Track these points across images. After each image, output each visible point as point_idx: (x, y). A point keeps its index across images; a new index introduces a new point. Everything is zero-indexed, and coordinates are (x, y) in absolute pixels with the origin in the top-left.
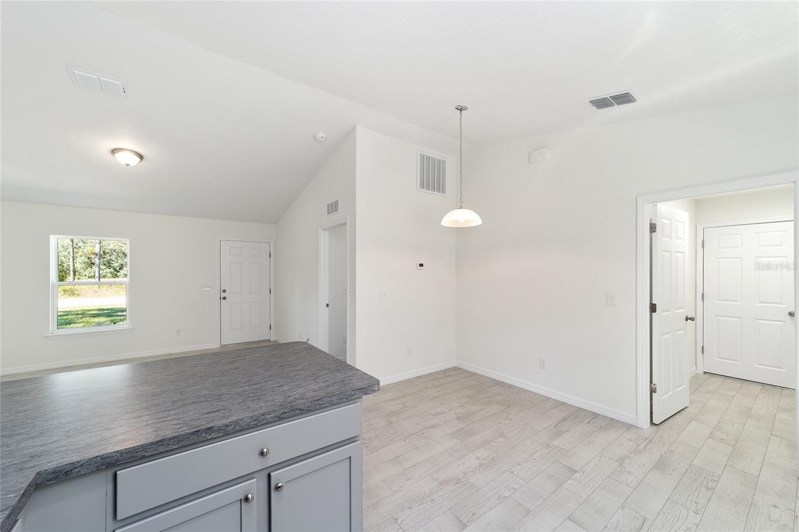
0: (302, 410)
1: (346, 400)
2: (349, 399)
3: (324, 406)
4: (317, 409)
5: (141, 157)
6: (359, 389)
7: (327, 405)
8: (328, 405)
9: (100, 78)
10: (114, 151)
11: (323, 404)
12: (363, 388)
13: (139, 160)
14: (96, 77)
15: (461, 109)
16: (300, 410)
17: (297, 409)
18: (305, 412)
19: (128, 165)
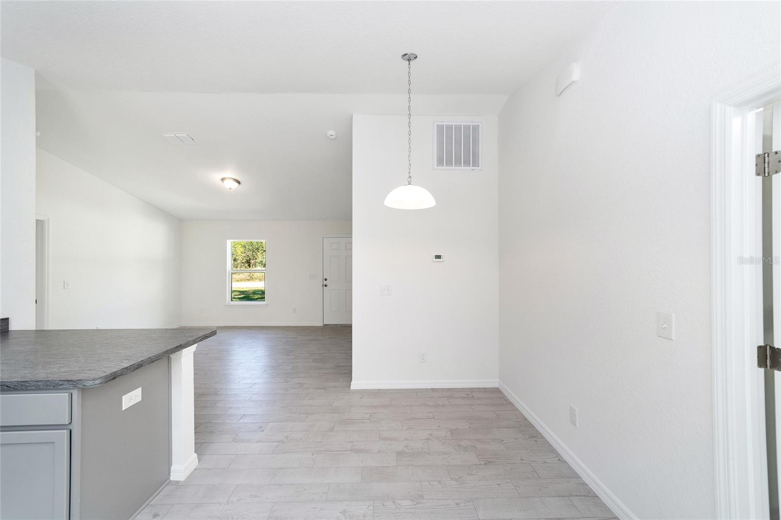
0: (10, 388)
1: (53, 388)
2: (56, 388)
3: (30, 388)
4: (23, 390)
5: (239, 182)
6: (67, 380)
7: (33, 388)
8: (35, 388)
9: (177, 135)
10: (223, 179)
11: (29, 386)
12: (71, 381)
13: (237, 184)
14: (186, 135)
15: (409, 58)
16: (7, 386)
17: (5, 386)
18: (11, 389)
19: (230, 189)
